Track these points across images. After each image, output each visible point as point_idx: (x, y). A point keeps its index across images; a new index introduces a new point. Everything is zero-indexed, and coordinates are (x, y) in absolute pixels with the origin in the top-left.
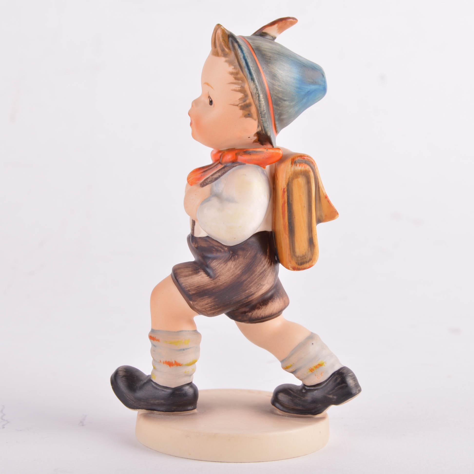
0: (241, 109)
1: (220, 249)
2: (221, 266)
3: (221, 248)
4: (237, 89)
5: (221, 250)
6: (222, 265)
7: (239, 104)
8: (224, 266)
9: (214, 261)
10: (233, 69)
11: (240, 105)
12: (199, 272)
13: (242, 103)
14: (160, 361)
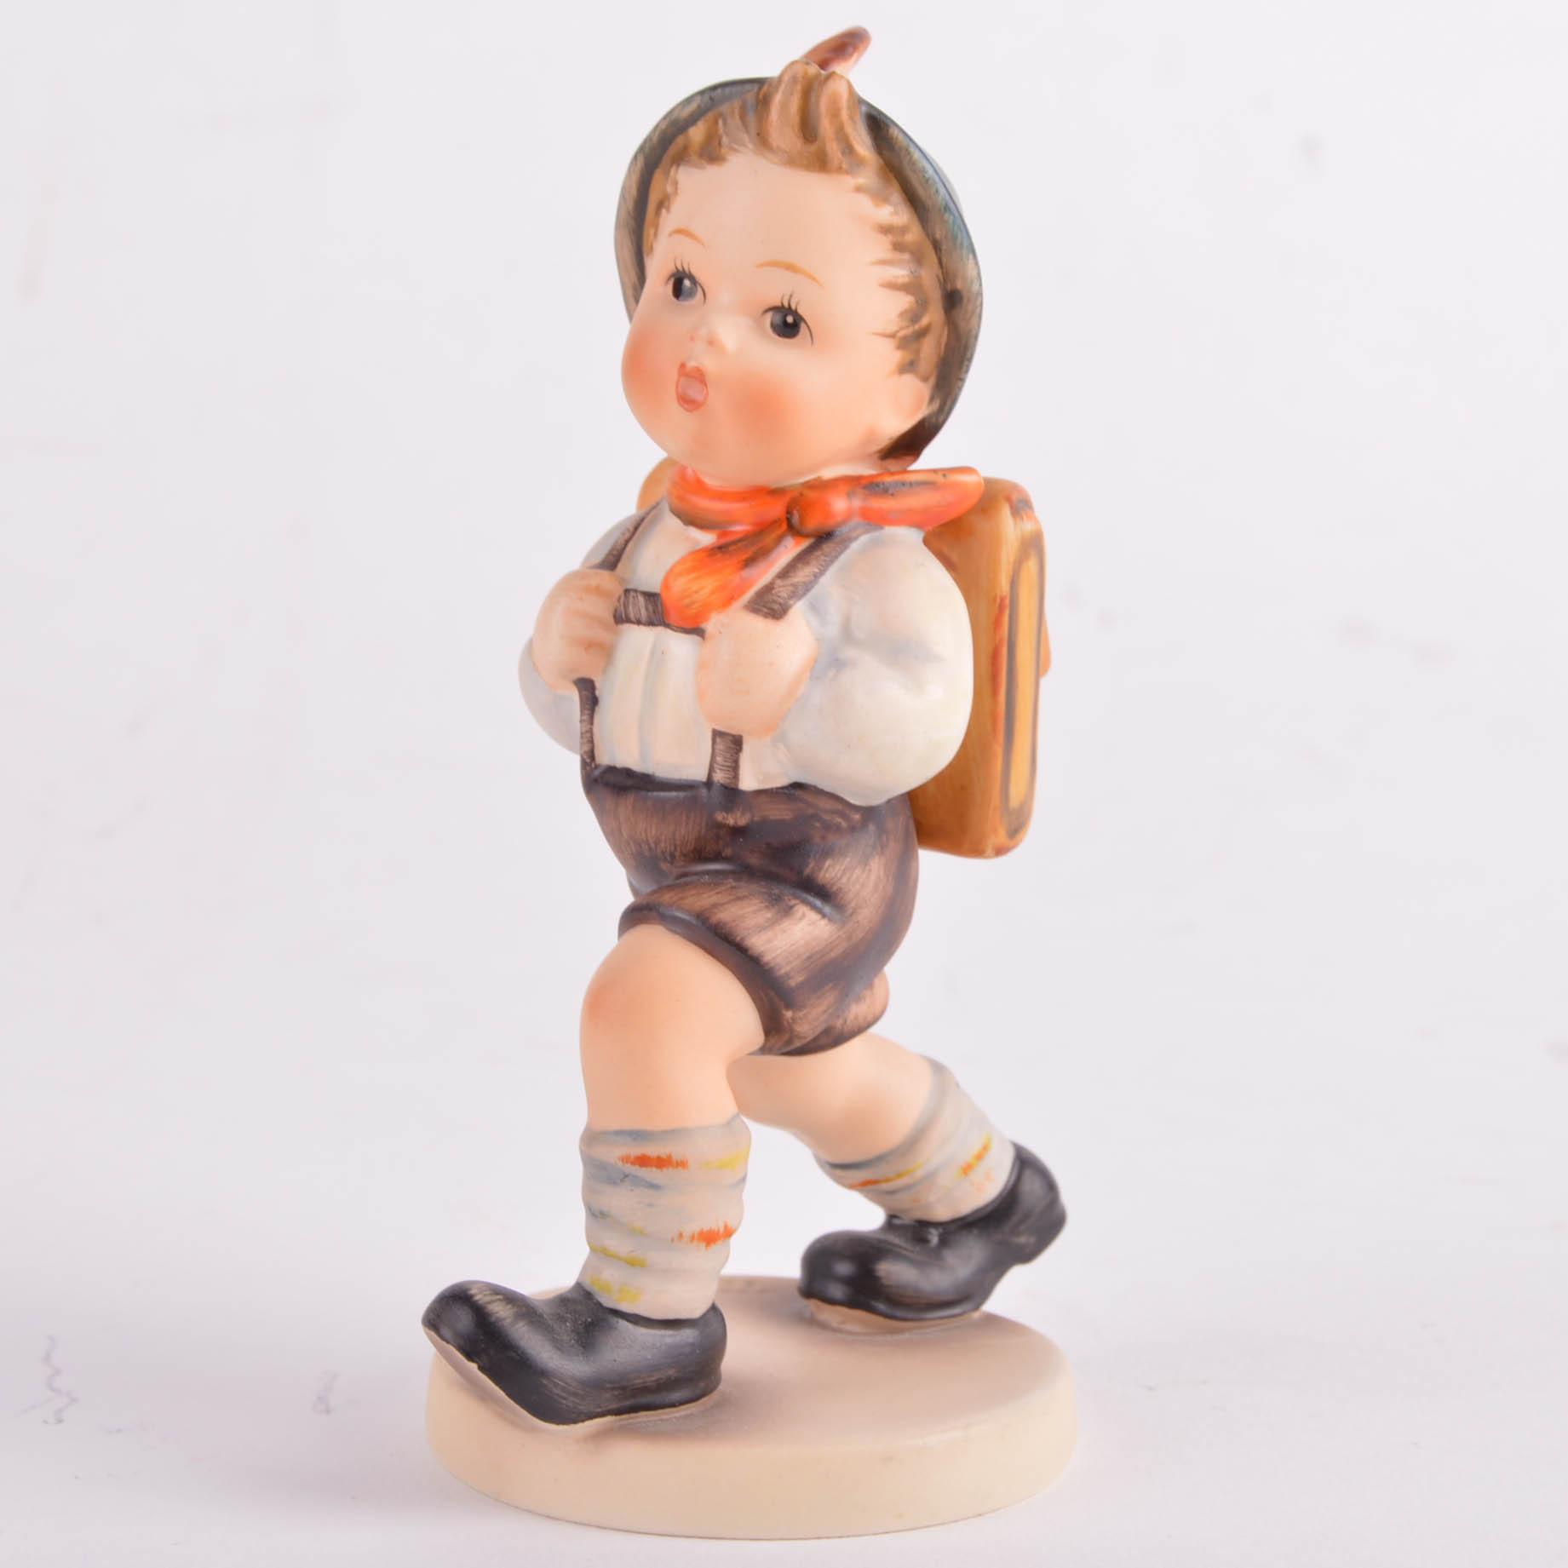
0: (899, 347)
1: (839, 820)
2: (855, 876)
3: (843, 815)
4: (900, 281)
5: (840, 823)
6: (858, 871)
7: (898, 331)
8: (864, 876)
9: (827, 864)
10: (892, 214)
11: (902, 333)
12: (791, 907)
13: (908, 327)
14: (681, 1235)
